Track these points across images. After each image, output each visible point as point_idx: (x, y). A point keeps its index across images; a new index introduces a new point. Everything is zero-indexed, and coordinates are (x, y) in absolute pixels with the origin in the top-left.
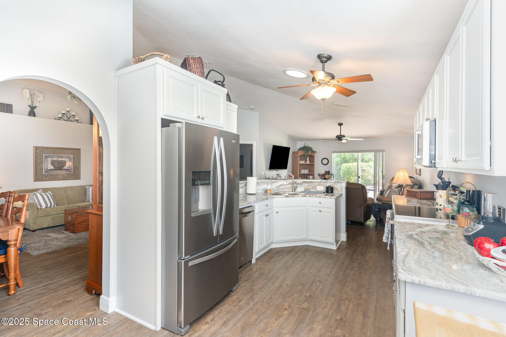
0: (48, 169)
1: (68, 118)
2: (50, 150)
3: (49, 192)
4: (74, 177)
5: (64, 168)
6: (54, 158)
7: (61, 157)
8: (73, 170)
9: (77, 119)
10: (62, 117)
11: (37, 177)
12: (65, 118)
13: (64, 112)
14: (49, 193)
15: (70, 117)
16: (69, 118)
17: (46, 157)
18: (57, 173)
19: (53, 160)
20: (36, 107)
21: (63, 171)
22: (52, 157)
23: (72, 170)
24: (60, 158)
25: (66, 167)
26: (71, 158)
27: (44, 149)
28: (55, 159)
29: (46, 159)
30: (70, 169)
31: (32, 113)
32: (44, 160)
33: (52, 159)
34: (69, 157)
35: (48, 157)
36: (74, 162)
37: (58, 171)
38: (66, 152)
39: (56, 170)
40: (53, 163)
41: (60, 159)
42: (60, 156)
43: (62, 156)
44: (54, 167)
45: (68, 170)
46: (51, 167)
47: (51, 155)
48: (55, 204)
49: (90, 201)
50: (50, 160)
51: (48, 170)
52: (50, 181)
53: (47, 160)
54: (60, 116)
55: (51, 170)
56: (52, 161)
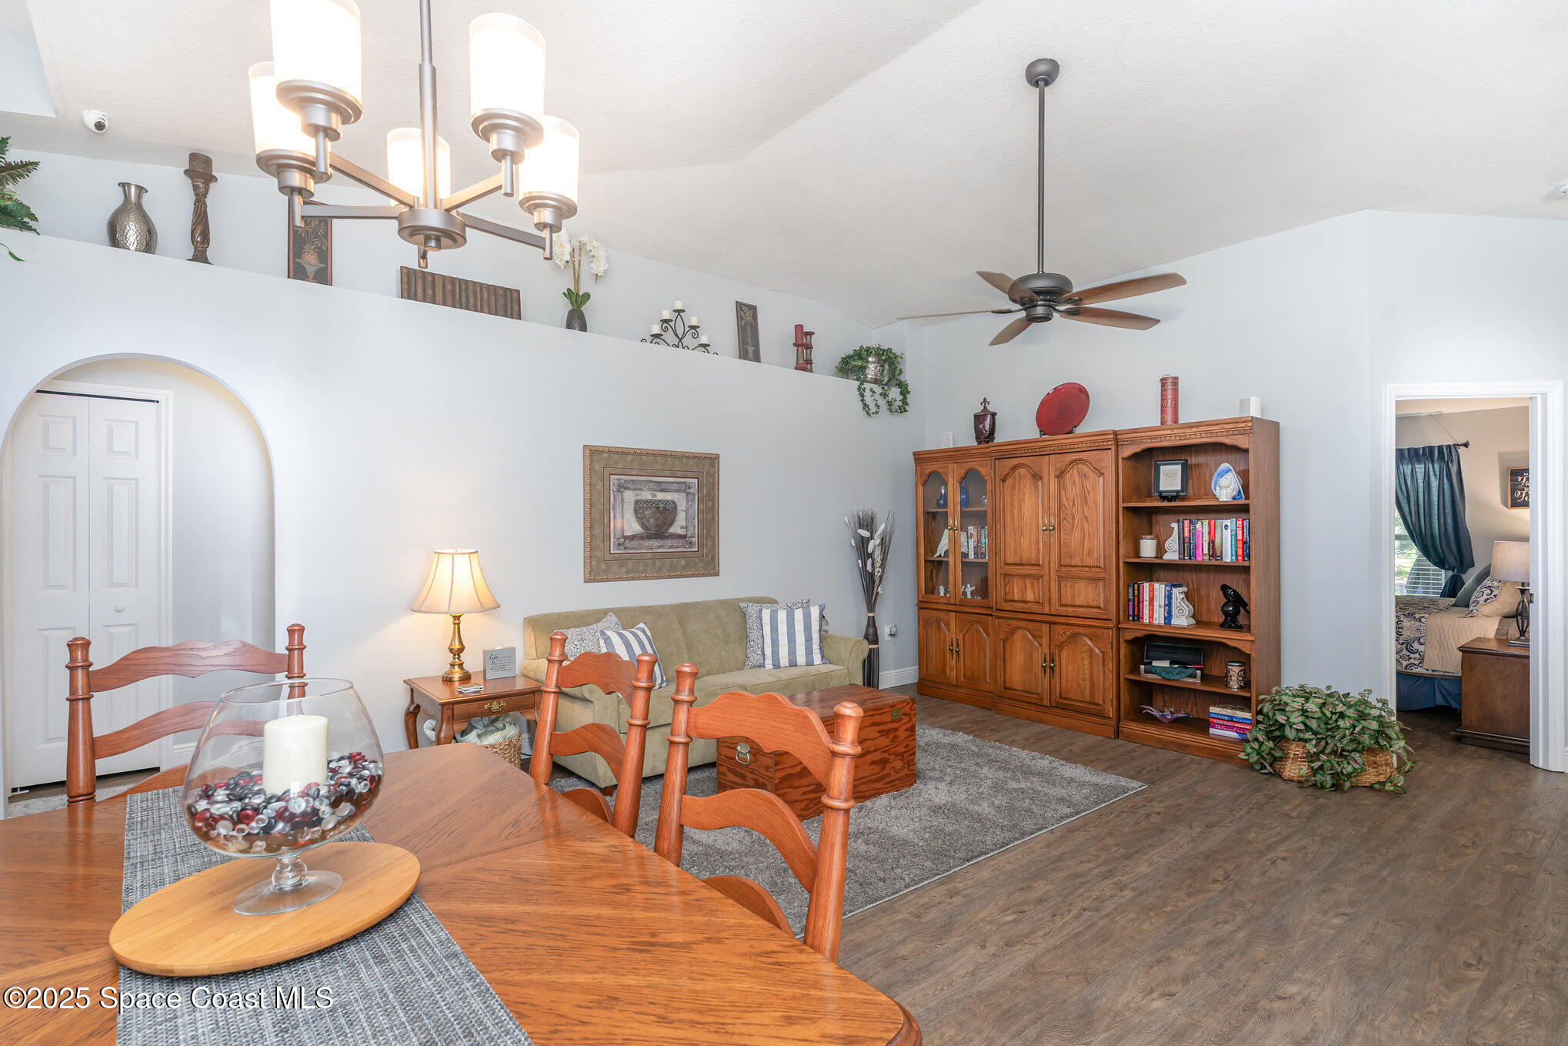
0: (626, 534)
1: (678, 338)
2: (633, 459)
3: (642, 625)
4: (701, 565)
5: (672, 530)
6: (643, 493)
7: (664, 486)
8: (696, 537)
9: (704, 340)
10: (663, 333)
11: (593, 563)
12: (669, 336)
13: (666, 315)
14: (643, 631)
15: (684, 335)
16: (680, 340)
17: (622, 487)
18: (650, 551)
19: (639, 498)
20: (587, 296)
21: (669, 542)
22: (636, 487)
23: (695, 540)
24: (661, 491)
25: (676, 529)
26: (692, 491)
27: (615, 457)
28: (646, 495)
29: (619, 498)
30: (689, 534)
31: (576, 320)
32: (615, 500)
33: (636, 495)
34: (684, 489)
35: (626, 488)
36: (701, 506)
37: (654, 543)
38: (678, 469)
39: (649, 537)
40: (639, 508)
41: (661, 496)
42: (661, 482)
43: (666, 482)
44: (643, 525)
45: (684, 537)
46: (633, 527)
47: (634, 481)
48: (664, 678)
49: (764, 666)
50: (630, 496)
51: (626, 538)
52: (633, 579)
53: (622, 497)
54: (656, 329)
55: (633, 538)
56: (637, 502)
